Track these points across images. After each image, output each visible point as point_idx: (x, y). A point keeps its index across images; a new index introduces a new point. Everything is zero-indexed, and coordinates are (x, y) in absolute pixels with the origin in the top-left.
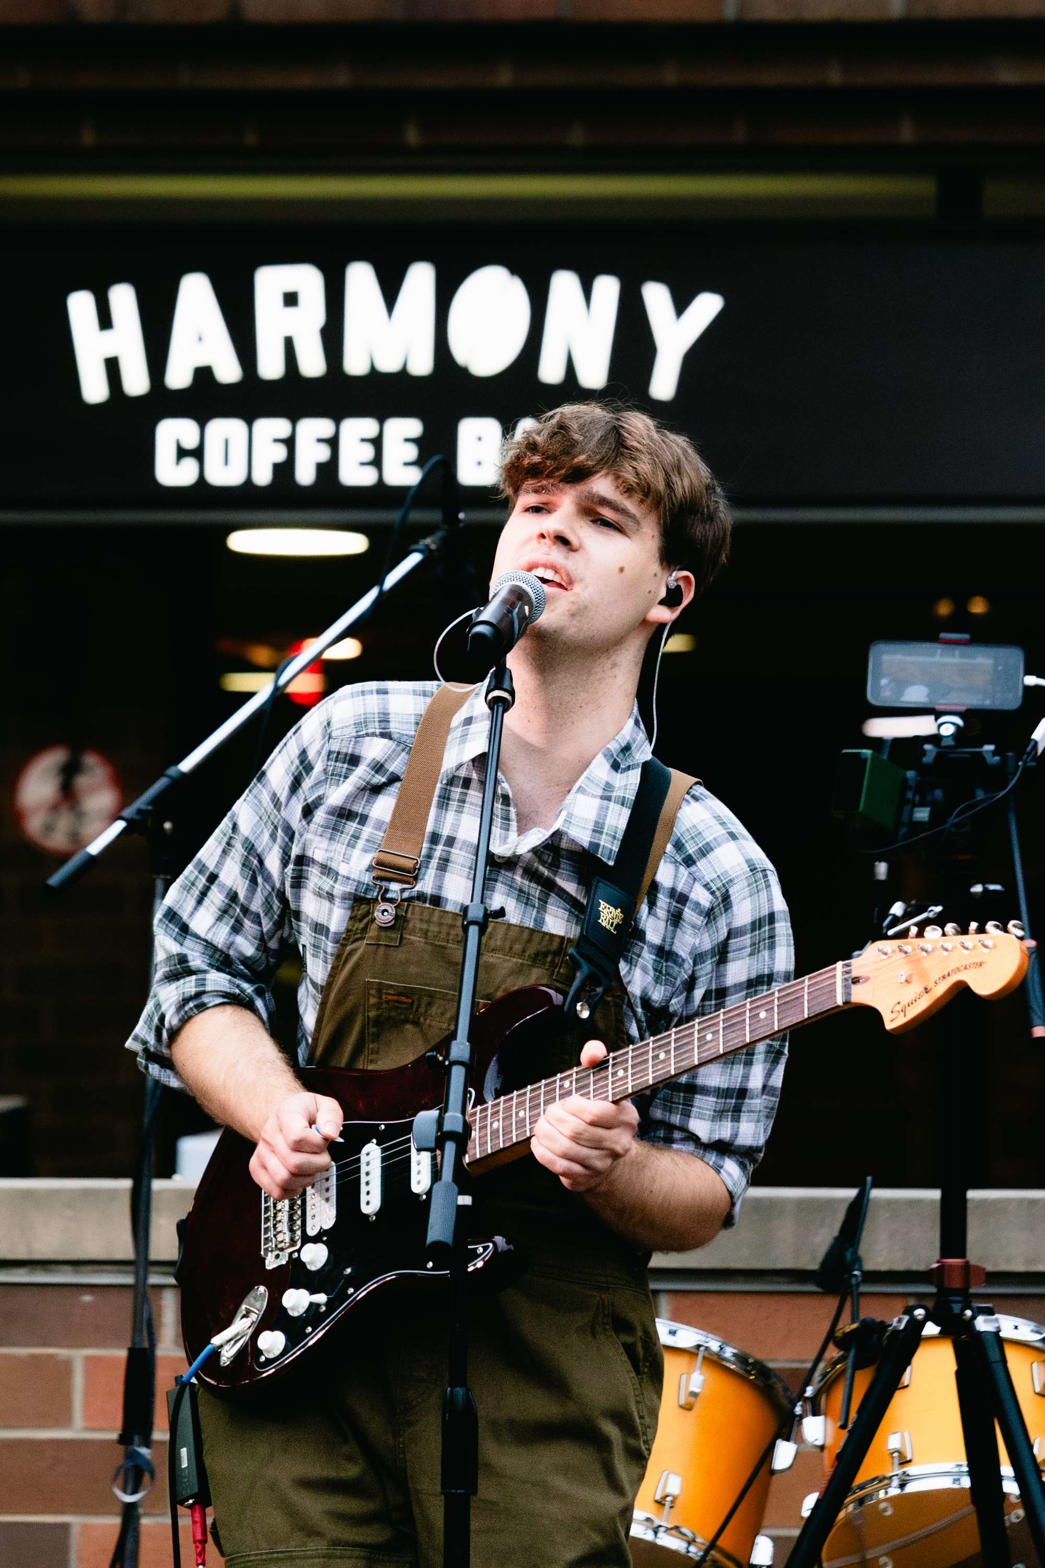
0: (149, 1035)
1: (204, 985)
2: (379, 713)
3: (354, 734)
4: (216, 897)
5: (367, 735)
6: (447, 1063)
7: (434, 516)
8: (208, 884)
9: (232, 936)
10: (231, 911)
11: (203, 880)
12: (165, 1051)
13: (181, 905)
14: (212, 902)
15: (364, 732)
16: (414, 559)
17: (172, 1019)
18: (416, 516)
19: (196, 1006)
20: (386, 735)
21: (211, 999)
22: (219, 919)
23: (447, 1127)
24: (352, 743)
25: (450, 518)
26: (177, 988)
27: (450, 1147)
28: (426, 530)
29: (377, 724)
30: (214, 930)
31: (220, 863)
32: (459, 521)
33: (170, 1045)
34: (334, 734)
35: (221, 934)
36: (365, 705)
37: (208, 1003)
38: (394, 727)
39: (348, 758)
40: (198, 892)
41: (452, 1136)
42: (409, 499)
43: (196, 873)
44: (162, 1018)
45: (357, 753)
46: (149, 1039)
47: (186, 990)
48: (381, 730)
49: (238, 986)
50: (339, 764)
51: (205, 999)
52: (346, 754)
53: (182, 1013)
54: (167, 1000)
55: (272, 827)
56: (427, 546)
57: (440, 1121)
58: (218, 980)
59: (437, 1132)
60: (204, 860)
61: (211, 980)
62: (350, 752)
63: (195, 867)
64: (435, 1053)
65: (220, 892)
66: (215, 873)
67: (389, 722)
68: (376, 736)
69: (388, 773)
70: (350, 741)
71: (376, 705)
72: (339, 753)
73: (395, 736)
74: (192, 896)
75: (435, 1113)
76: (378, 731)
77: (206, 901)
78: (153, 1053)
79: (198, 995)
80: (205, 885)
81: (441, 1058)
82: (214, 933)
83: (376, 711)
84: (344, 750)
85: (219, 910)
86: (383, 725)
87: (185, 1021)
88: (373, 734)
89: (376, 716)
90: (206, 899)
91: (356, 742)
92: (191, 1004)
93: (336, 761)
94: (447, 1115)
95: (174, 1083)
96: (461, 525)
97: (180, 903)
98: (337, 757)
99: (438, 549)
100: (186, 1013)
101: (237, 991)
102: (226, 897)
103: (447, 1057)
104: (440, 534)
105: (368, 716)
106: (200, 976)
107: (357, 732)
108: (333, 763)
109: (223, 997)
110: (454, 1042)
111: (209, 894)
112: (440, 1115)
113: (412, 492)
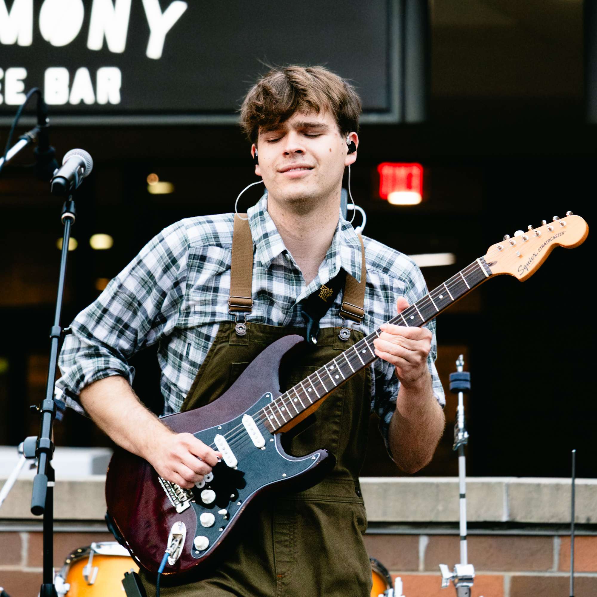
0: (71, 383)
1: (108, 364)
2: (213, 233)
3: (203, 245)
4: (108, 321)
5: (210, 245)
6: (41, 411)
7: (33, 121)
8: (102, 314)
9: (118, 340)
10: (117, 328)
11: (100, 312)
12: (78, 392)
13: (88, 323)
14: (106, 323)
15: (208, 244)
16: (22, 144)
17: (88, 378)
18: (24, 121)
19: (104, 375)
20: (219, 245)
21: (111, 372)
22: (111, 332)
23: (41, 445)
24: (201, 250)
25: (42, 122)
26: (93, 363)
27: (43, 456)
28: (29, 128)
29: (213, 239)
30: (108, 337)
31: (110, 303)
32: (46, 123)
33: (82, 390)
34: (191, 245)
35: (112, 339)
36: (204, 229)
37: (109, 374)
38: (222, 241)
39: (200, 257)
40: (96, 318)
41: (44, 450)
42: (19, 112)
43: (96, 308)
44: (83, 377)
45: (204, 254)
46: (70, 385)
47: (99, 365)
48: (216, 243)
49: (124, 367)
50: (195, 261)
51: (108, 371)
52: (199, 256)
53: (96, 376)
54: (87, 368)
55: (148, 288)
56: (29, 137)
57: (38, 443)
58: (115, 362)
59: (36, 448)
60: (100, 302)
61: (112, 362)
62: (200, 254)
63: (96, 305)
64: (35, 406)
65: (111, 318)
66: (107, 308)
67: (218, 237)
68: (214, 246)
69: (226, 265)
70: (200, 248)
71: (210, 229)
72: (195, 255)
73: (223, 245)
74: (94, 319)
75: (35, 438)
76: (215, 243)
77: (102, 323)
78: (70, 392)
79: (106, 369)
80: (101, 314)
81: (38, 409)
82: (108, 339)
83: (211, 232)
84: (197, 254)
85: (111, 327)
86: (216, 239)
87: (96, 380)
88: (213, 245)
89: (212, 235)
90: (101, 321)
91: (204, 249)
92: (101, 373)
93: (193, 259)
94: (42, 439)
95: (77, 408)
96: (47, 125)
97: (88, 322)
98: (194, 257)
99: (35, 138)
100: (98, 377)
101: (124, 369)
102: (115, 321)
103: (41, 407)
104: (36, 130)
105: (208, 235)
106: (107, 359)
107: (204, 244)
108: (192, 261)
109: (116, 371)
110: (45, 400)
111: (104, 319)
112: (38, 439)
113: (20, 109)
